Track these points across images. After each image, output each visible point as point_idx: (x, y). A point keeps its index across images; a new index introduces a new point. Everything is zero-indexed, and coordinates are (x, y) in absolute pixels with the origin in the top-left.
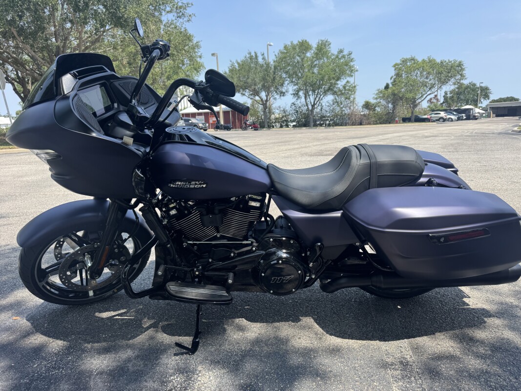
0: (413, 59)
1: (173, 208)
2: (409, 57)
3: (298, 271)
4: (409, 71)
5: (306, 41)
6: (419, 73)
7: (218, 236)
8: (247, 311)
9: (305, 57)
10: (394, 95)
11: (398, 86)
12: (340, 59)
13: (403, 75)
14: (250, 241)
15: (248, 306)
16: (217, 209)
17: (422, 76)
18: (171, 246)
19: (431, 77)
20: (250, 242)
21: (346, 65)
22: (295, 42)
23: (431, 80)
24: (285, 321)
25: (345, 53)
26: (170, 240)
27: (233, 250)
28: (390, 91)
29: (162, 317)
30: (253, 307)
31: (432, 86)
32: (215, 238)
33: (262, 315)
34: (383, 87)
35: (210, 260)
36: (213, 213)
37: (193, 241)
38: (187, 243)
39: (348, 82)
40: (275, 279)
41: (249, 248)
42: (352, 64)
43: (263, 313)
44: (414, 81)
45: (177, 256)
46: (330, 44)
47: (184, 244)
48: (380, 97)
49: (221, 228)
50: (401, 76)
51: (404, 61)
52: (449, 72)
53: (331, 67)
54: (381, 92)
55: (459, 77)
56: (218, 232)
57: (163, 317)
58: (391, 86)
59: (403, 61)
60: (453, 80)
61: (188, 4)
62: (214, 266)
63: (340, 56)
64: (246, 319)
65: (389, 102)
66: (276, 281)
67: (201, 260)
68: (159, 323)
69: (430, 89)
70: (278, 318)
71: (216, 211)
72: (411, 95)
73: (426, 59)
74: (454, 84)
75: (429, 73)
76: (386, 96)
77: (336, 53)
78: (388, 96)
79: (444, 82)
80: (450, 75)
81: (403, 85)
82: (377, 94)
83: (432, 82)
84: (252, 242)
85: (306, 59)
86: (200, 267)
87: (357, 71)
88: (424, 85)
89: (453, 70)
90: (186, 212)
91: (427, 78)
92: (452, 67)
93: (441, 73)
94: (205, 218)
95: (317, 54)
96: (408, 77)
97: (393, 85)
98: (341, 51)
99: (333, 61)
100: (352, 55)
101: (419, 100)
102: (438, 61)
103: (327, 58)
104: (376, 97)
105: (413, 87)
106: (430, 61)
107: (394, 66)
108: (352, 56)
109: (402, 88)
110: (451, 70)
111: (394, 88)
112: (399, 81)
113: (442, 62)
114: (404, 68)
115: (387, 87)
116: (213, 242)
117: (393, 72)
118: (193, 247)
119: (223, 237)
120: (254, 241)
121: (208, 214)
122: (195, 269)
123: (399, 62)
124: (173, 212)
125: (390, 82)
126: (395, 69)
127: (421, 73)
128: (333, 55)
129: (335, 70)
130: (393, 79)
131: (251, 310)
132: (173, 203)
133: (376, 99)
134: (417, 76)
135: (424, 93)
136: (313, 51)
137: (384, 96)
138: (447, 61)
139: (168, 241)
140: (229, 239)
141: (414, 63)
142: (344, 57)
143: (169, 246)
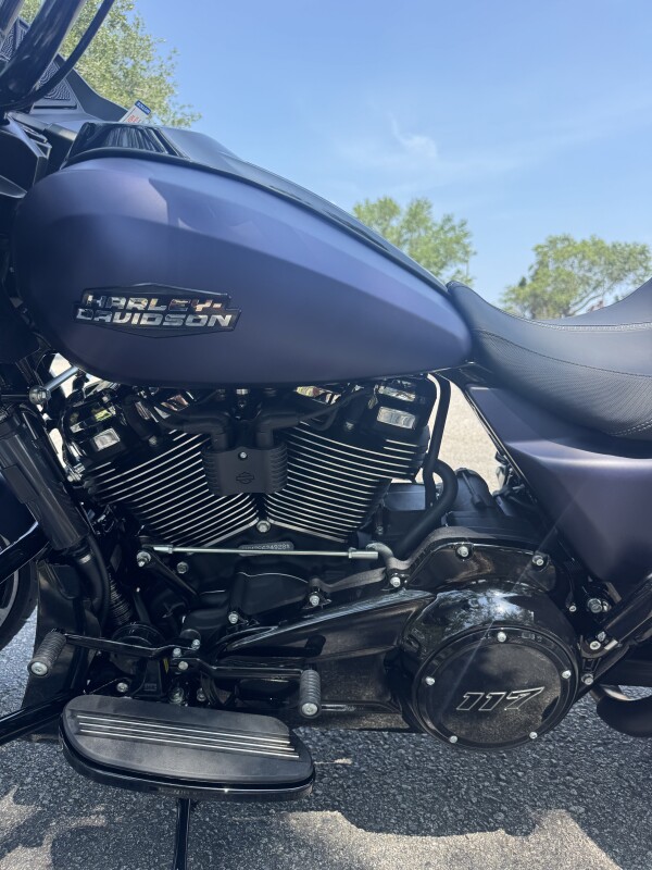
0: (566, 239)
1: (106, 424)
2: (559, 234)
3: (561, 670)
4: (561, 257)
5: (390, 200)
6: (576, 261)
7: (263, 529)
8: (345, 777)
9: (388, 225)
10: (535, 296)
11: (543, 281)
12: (446, 232)
13: (550, 264)
14: (372, 549)
15: (346, 755)
16: (269, 424)
17: (581, 267)
18: (94, 559)
19: (596, 269)
20: (374, 555)
21: (458, 243)
22: (373, 200)
23: (596, 275)
24: (483, 830)
25: (456, 221)
26: (91, 540)
27: (316, 581)
28: (527, 289)
29: (61, 793)
30: (361, 763)
31: (599, 284)
32: (252, 537)
33: (399, 798)
34: (515, 282)
35: (234, 618)
36: (253, 444)
37: (175, 545)
38: (151, 551)
39: (458, 272)
40: (473, 698)
41: (376, 576)
42: (466, 241)
43: (399, 788)
44: (569, 274)
45: (115, 595)
46: (430, 207)
47: (140, 555)
48: (510, 299)
49: (272, 504)
50: (547, 266)
51: (553, 242)
52: (625, 263)
53: (430, 245)
54: (513, 291)
55: (641, 271)
56: (263, 516)
57: (68, 794)
58: (529, 281)
59: (551, 242)
60: (631, 276)
61: (192, 116)
62: (246, 641)
63: (446, 228)
64: (348, 817)
65: (526, 308)
66: (479, 705)
67: (199, 615)
68: (46, 825)
69: (595, 289)
70: (456, 814)
71: (265, 436)
72: (563, 298)
73: (588, 239)
74: (634, 282)
75: (593, 263)
76: (521, 297)
77: (440, 222)
78: (524, 300)
79: (617, 280)
80: (627, 267)
81: (550, 280)
82: (507, 294)
83: (599, 277)
84: (381, 555)
85: (389, 230)
86: (196, 643)
87: (475, 253)
88: (585, 281)
89: (632, 259)
90: (153, 441)
91: (590, 270)
92: (630, 254)
93: (612, 264)
94: (224, 460)
95: (408, 222)
96: (558, 268)
97: (533, 280)
98: (448, 219)
99: (436, 235)
100: (466, 226)
101: (577, 308)
102: (608, 243)
103: (426, 229)
104: (504, 298)
105: (567, 283)
106: (595, 244)
107: (536, 249)
108: (468, 228)
109: (549, 285)
110: (628, 258)
111: (535, 285)
112: (545, 274)
113: (614, 246)
114: (553, 252)
115: (523, 284)
116: (243, 551)
117: (533, 259)
118: (174, 567)
119: (277, 535)
120: (387, 550)
121: (232, 445)
122: (177, 652)
123: (542, 242)
124: (106, 440)
125: (528, 275)
126: (538, 254)
127: (580, 262)
128: (435, 224)
129: (438, 251)
130: (533, 270)
131: (357, 773)
132: (106, 406)
133: (505, 301)
134: (573, 267)
135: (584, 295)
136: (401, 218)
137: (517, 298)
138: (623, 245)
139: (84, 542)
140: (299, 541)
141: (569, 245)
142: (453, 228)
143: (86, 559)
